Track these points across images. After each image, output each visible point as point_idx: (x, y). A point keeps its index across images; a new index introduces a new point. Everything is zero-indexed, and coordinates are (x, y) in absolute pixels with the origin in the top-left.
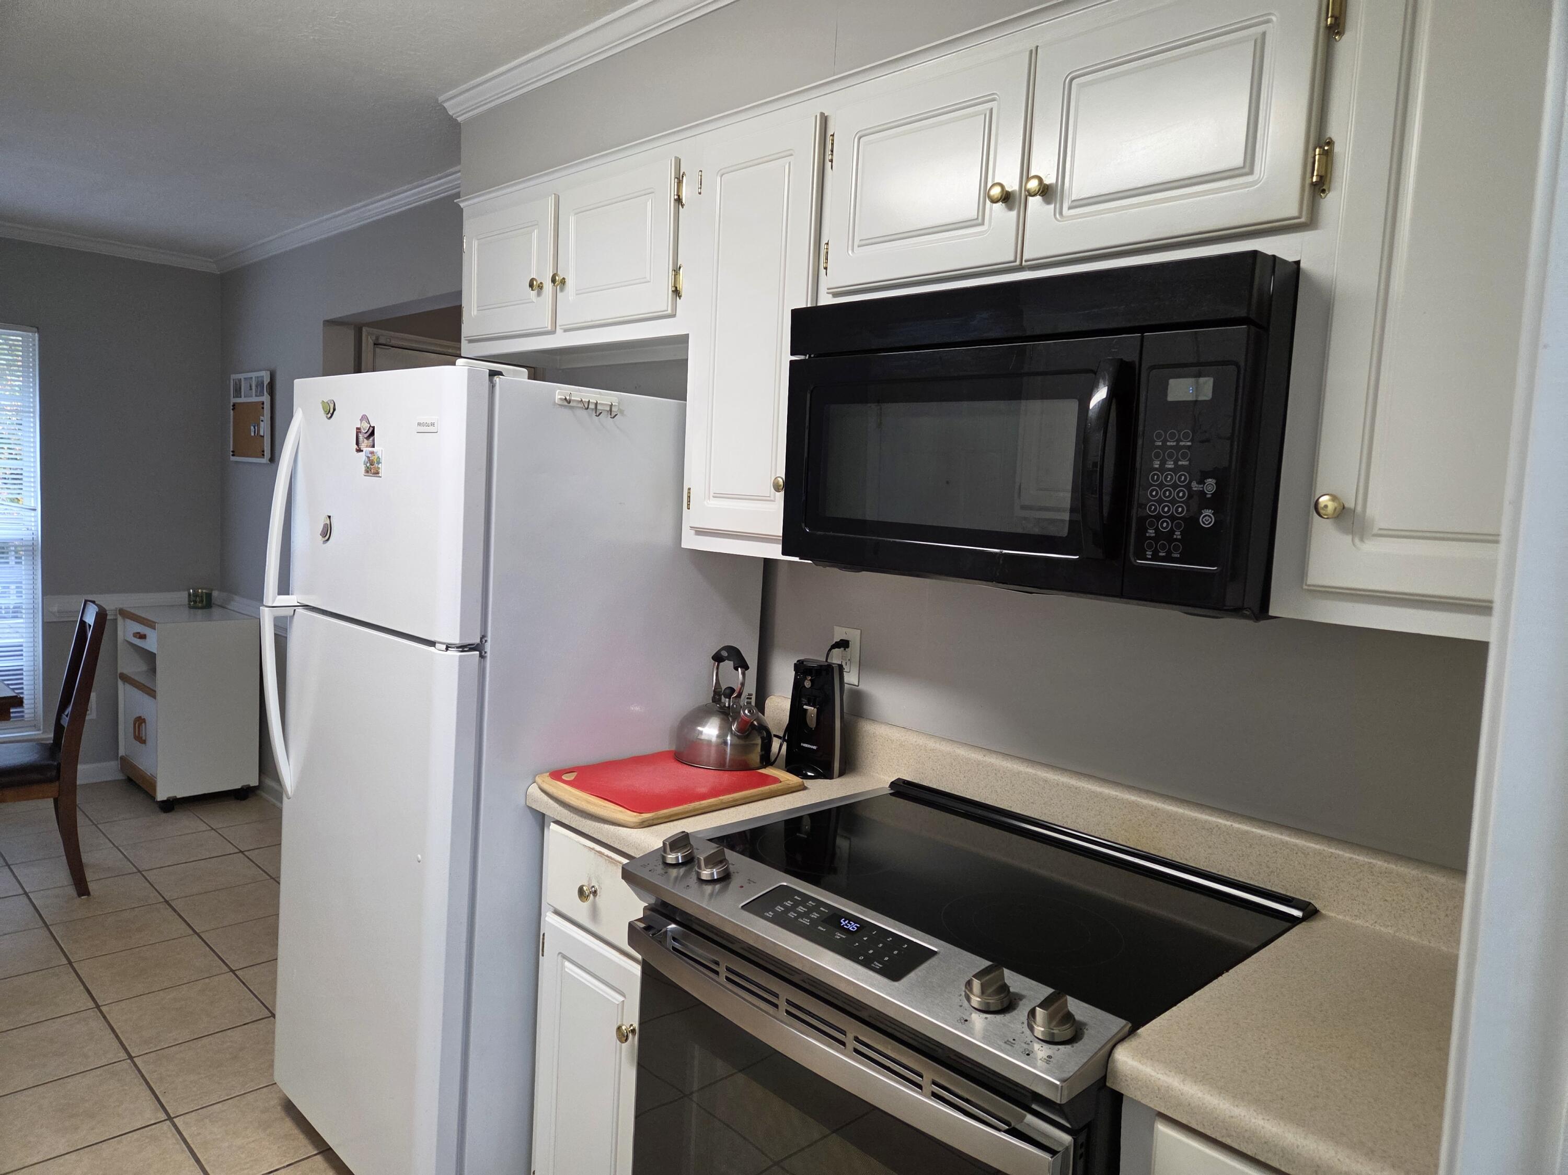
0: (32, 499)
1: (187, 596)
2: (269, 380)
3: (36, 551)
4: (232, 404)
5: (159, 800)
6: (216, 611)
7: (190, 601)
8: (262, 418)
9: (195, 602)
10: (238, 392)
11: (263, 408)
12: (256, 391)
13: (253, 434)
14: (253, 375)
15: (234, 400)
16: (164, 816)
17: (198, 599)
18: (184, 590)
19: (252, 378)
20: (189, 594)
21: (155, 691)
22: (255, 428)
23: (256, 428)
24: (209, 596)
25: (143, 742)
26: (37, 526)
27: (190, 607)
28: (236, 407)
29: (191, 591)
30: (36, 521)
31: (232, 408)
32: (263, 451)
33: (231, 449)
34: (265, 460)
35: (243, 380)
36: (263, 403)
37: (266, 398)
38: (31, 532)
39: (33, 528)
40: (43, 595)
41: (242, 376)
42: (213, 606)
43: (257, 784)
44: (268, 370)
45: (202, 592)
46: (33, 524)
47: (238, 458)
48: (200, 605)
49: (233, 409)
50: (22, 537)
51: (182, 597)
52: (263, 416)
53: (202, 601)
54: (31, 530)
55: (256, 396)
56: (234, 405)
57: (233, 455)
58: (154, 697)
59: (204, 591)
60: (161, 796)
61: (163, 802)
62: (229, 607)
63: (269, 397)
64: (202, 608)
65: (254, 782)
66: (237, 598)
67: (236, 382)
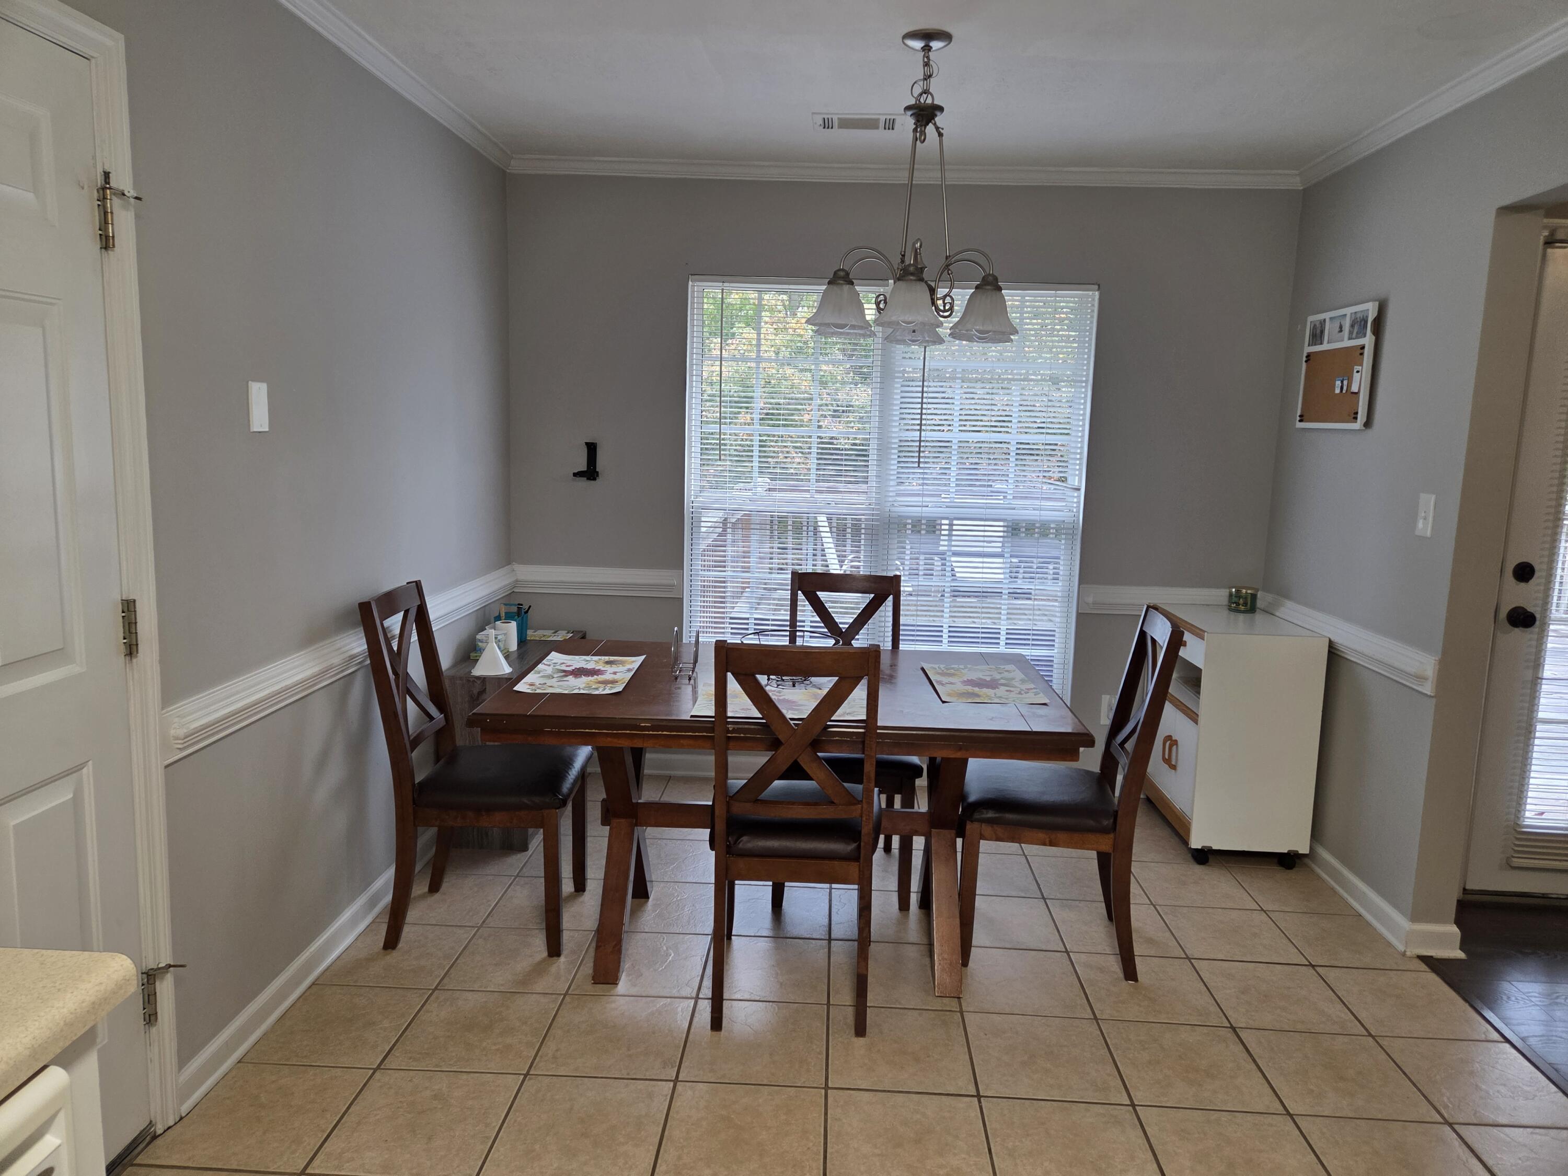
0: (1077, 478)
1: (1227, 594)
2: (1375, 314)
3: (1076, 535)
4: (1305, 355)
5: (1193, 847)
6: (1259, 617)
7: (1230, 602)
8: (1357, 368)
9: (1238, 604)
10: (1317, 336)
11: (1362, 354)
12: (1351, 333)
13: (1337, 391)
14: (1348, 311)
15: (1308, 349)
16: (1198, 869)
17: (1241, 601)
18: (1225, 588)
19: (1345, 315)
20: (1231, 595)
21: (1198, 715)
22: (1342, 382)
23: (1345, 383)
24: (1254, 597)
25: (1174, 767)
26: (1078, 507)
27: (1230, 609)
28: (1311, 357)
29: (1234, 590)
30: (1079, 502)
31: (1304, 359)
32: (1357, 413)
33: (1299, 413)
34: (1358, 425)
35: (1327, 321)
36: (1363, 348)
37: (1368, 340)
38: (1073, 514)
39: (1075, 510)
40: (1080, 584)
41: (1326, 316)
42: (1258, 610)
43: (1307, 852)
44: (1376, 301)
45: (1246, 593)
46: (1075, 505)
47: (1307, 423)
48: (1242, 608)
49: (1306, 361)
50: (1063, 519)
51: (1221, 595)
52: (1361, 365)
53: (1245, 604)
54: (1073, 511)
55: (1350, 339)
56: (1308, 356)
57: (1300, 421)
58: (1196, 722)
59: (1249, 591)
60: (1196, 842)
61: (1197, 850)
62: (1277, 614)
63: (1374, 338)
64: (1244, 612)
65: (1304, 849)
66: (1289, 604)
67: (1315, 325)
